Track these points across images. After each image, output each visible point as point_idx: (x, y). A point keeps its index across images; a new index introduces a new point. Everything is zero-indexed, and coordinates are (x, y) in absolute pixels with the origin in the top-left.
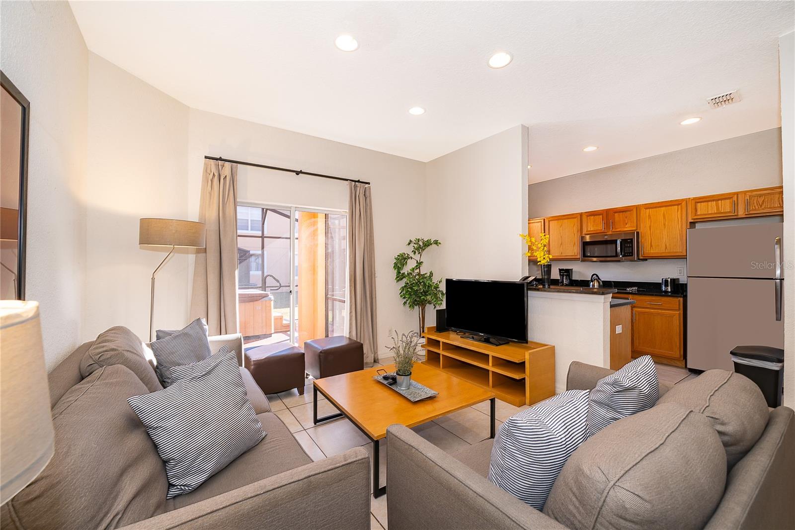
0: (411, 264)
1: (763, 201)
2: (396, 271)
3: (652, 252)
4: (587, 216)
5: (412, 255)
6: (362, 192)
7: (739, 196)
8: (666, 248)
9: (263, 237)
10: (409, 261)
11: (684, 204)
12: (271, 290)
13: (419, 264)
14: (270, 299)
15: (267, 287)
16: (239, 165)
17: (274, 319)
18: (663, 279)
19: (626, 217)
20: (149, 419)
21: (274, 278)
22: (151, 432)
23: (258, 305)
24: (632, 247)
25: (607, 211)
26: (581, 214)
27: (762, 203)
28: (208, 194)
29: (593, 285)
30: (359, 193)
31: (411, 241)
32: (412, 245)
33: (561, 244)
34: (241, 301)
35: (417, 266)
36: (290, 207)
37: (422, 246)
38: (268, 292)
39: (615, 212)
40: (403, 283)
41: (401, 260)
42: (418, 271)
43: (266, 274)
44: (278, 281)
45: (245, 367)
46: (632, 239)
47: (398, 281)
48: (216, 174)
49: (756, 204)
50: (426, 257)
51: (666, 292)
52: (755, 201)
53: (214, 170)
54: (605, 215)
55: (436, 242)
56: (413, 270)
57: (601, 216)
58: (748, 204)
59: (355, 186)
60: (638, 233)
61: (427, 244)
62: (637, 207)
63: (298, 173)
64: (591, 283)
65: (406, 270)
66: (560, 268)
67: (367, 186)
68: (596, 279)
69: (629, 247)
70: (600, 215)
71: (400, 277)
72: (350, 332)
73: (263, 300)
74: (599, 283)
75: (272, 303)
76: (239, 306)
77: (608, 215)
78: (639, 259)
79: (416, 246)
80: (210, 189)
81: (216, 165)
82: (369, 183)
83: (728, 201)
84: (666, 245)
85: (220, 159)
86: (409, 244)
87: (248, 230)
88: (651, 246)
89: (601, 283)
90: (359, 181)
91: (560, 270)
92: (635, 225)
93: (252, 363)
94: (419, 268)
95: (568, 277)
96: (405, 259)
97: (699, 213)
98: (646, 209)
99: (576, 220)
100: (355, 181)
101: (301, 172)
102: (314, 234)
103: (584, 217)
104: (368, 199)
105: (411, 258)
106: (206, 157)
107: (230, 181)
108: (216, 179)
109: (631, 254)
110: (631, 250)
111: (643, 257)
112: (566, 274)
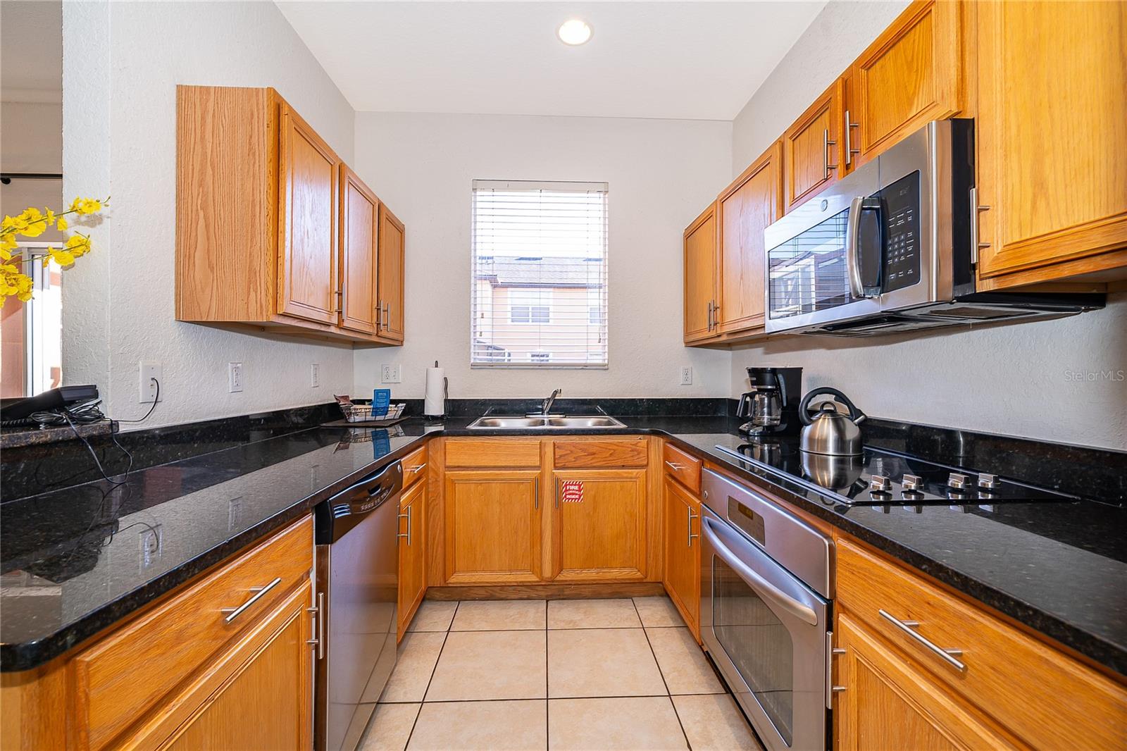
4: (796, 139)
19: (910, 66)
24: (915, 225)
25: (848, 76)
26: (783, 140)
39: (868, 66)
57: (827, 113)
66: (750, 367)
68: (832, 413)
69: (903, 230)
70: (824, 112)
77: (848, 95)
95: (773, 399)
99: (769, 168)
103: (789, 143)
109: (910, 272)
110: (910, 248)
111: (998, 276)
112: (769, 387)
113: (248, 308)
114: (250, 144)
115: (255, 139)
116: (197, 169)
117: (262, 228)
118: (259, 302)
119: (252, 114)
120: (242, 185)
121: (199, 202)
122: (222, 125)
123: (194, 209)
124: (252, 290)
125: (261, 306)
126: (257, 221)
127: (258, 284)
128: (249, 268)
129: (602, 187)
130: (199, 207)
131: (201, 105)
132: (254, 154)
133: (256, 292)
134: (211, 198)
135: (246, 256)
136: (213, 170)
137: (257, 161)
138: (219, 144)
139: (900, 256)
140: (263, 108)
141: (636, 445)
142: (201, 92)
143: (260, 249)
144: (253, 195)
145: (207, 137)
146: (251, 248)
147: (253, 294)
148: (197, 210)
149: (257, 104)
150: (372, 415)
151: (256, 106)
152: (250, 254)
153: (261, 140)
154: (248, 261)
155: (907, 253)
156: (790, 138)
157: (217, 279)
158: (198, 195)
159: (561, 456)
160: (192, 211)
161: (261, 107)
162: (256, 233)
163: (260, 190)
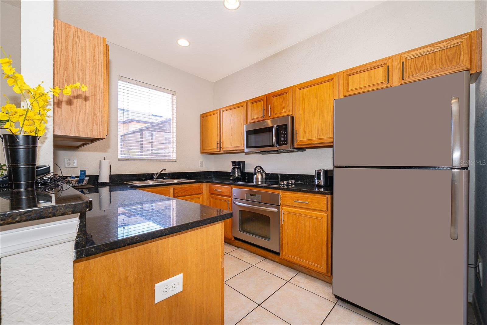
1: (422, 63)
4: (252, 103)
7: (394, 60)
8: (318, 133)
11: (336, 79)
18: (316, 171)
19: (283, 101)
24: (286, 134)
25: (267, 96)
26: (247, 102)
27: (421, 67)
29: (257, 179)
33: (232, 135)
39: (274, 96)
46: (286, 125)
49: (413, 69)
51: (319, 186)
52: (412, 65)
54: (265, 100)
57: (262, 102)
58: (403, 69)
60: (293, 118)
62: (292, 88)
64: (255, 176)
66: (233, 161)
68: (260, 172)
69: (284, 134)
77: (268, 100)
78: (293, 148)
83: (381, 69)
84: (318, 130)
88: (305, 132)
89: (264, 176)
92: (290, 109)
95: (239, 170)
97: (350, 88)
98: (300, 89)
99: (242, 108)
103: (249, 104)
109: (285, 142)
110: (285, 138)
111: (298, 145)
112: (237, 166)
113: (93, 131)
114: (94, 59)
115: (96, 57)
116: (63, 62)
117: (100, 97)
118: (98, 129)
119: (95, 46)
120: (89, 76)
121: (64, 78)
122: (78, 45)
123: (61, 81)
124: (95, 124)
125: (100, 132)
126: (98, 93)
127: (98, 121)
128: (93, 114)
129: (174, 93)
130: (64, 81)
131: (65, 31)
132: (96, 64)
133: (97, 125)
134: (71, 77)
135: (92, 108)
136: (73, 65)
137: (98, 68)
138: (77, 54)
139: (283, 139)
140: (101, 46)
141: (199, 186)
142: (65, 26)
143: (99, 106)
144: (95, 82)
145: (69, 48)
146: (94, 105)
147: (95, 126)
148: (63, 82)
149: (98, 43)
150: (78, 183)
151: (97, 43)
152: (94, 108)
153: (100, 58)
154: (93, 111)
155: (285, 139)
156: (251, 103)
157: (75, 117)
158: (64, 75)
159: (176, 193)
160: (60, 82)
161: (99, 44)
162: (97, 99)
163: (99, 81)
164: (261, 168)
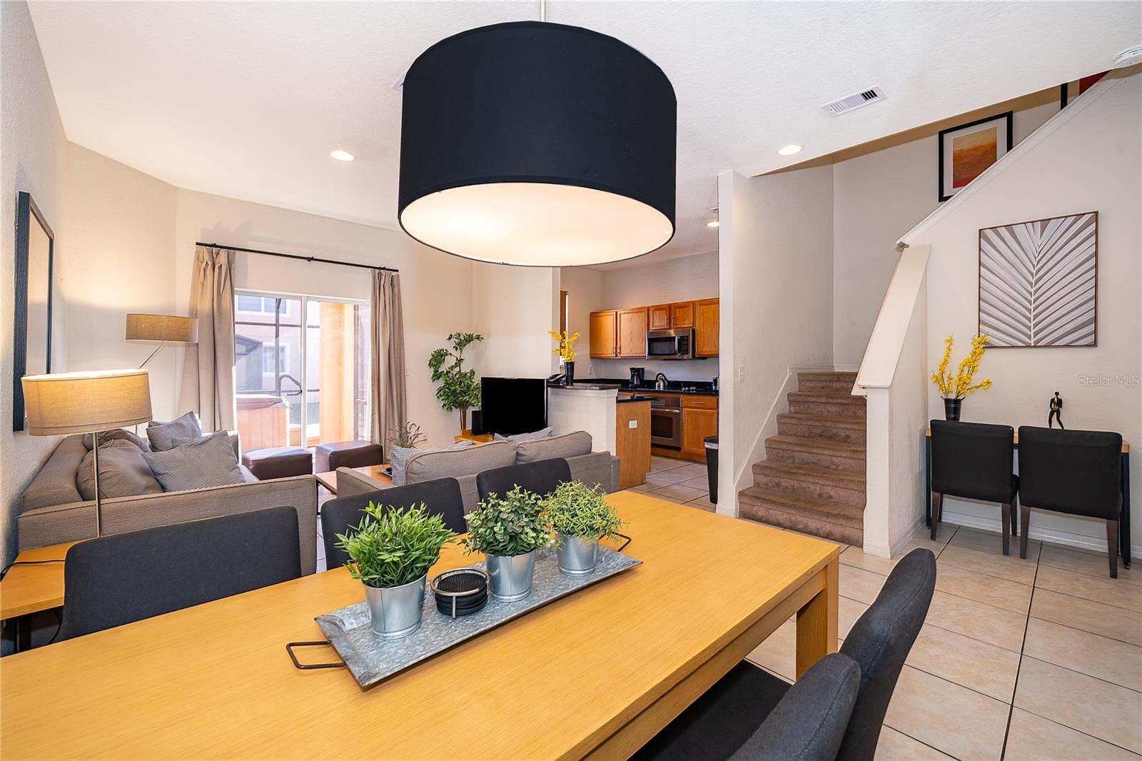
0: (450, 361)
2: (432, 369)
3: (704, 350)
5: (451, 350)
6: (388, 280)
9: (277, 325)
10: (447, 358)
12: (288, 395)
13: (459, 361)
14: (284, 405)
15: (283, 391)
16: (236, 251)
17: (290, 432)
18: (713, 379)
19: (685, 313)
20: (158, 469)
21: (293, 380)
22: (159, 478)
23: (267, 413)
24: (688, 344)
25: (670, 306)
26: (649, 308)
28: (200, 285)
29: (659, 386)
30: (385, 282)
31: (451, 335)
32: (453, 340)
34: (239, 408)
35: (456, 363)
36: (301, 297)
37: (464, 341)
38: (283, 397)
39: (676, 308)
40: (441, 383)
41: (439, 357)
42: (457, 369)
43: (281, 374)
44: (299, 384)
45: (243, 464)
46: (688, 336)
47: (434, 380)
48: (210, 263)
50: (468, 353)
53: (207, 258)
54: (668, 309)
55: (478, 337)
56: (452, 368)
57: (665, 311)
59: (380, 275)
60: (694, 331)
61: (469, 339)
62: (694, 303)
63: (310, 259)
64: (657, 383)
65: (443, 368)
66: (631, 367)
67: (394, 274)
68: (662, 379)
69: (686, 344)
70: (664, 309)
71: (437, 376)
72: (372, 436)
73: (274, 406)
74: (664, 383)
75: (288, 411)
76: (237, 413)
77: (671, 310)
78: (694, 357)
79: (457, 341)
80: (203, 278)
81: (209, 253)
82: (397, 271)
85: (215, 246)
86: (450, 339)
87: (260, 311)
88: (704, 344)
89: (667, 383)
90: (384, 269)
91: (631, 369)
92: (692, 321)
93: (251, 463)
94: (459, 365)
95: (638, 377)
96: (442, 356)
98: (700, 304)
99: (643, 314)
100: (380, 268)
101: (312, 259)
102: (339, 324)
103: (651, 311)
104: (396, 289)
105: (451, 355)
106: (197, 244)
107: (226, 269)
108: (210, 268)
109: (687, 352)
112: (636, 374)
139: (685, 349)
164: (663, 375)
